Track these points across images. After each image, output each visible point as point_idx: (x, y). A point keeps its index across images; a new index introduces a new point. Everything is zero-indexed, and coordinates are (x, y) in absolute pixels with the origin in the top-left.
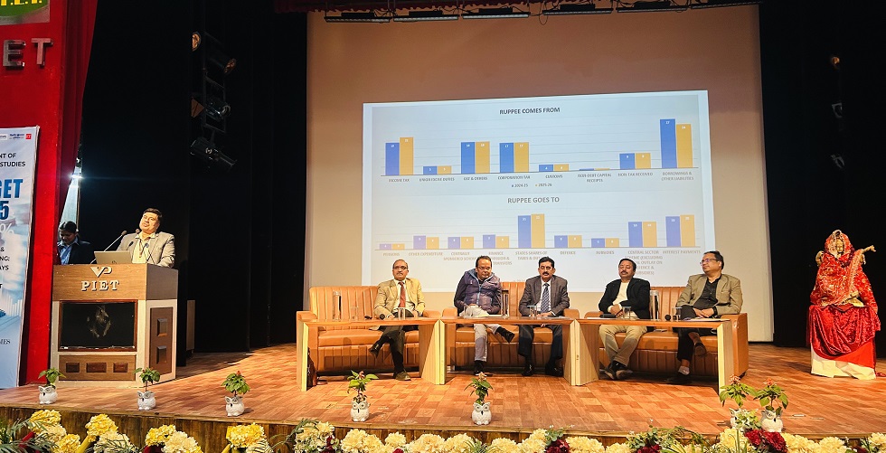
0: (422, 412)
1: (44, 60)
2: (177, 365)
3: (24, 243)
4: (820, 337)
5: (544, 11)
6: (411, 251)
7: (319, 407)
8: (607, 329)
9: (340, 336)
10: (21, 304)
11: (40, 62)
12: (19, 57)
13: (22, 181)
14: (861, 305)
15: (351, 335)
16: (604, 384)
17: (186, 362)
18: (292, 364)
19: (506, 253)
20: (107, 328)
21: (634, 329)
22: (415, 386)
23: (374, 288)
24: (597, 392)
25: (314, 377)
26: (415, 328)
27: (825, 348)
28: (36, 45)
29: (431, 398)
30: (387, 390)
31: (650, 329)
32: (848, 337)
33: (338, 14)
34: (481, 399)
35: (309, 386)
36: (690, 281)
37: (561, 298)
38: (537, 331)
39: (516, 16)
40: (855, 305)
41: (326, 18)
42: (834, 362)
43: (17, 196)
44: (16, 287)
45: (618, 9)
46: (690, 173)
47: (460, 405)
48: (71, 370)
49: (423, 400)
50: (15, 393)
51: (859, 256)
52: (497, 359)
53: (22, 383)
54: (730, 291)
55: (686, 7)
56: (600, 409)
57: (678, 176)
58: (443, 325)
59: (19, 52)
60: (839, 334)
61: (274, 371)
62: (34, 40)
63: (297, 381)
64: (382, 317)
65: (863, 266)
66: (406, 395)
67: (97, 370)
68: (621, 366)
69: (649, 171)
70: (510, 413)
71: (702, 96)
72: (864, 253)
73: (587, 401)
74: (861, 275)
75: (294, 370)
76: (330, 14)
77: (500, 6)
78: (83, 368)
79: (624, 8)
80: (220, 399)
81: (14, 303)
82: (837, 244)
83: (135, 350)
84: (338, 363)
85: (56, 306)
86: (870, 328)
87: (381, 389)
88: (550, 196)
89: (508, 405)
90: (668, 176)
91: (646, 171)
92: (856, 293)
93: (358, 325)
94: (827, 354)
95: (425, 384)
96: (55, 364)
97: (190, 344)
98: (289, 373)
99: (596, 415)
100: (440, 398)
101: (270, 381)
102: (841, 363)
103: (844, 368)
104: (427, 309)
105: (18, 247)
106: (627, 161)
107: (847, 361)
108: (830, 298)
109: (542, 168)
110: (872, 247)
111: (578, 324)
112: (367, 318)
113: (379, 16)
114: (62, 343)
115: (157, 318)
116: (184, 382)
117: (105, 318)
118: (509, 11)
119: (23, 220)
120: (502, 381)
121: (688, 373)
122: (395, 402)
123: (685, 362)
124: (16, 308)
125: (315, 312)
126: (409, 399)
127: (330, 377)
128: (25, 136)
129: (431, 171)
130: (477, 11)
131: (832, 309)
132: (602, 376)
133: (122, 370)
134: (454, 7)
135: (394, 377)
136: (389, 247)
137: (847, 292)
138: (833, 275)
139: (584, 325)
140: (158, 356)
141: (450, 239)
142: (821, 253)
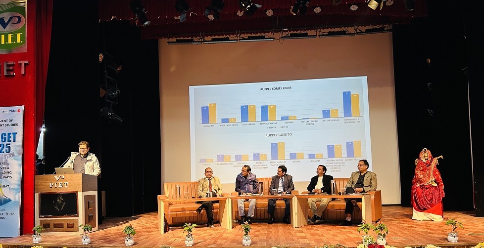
0: (219, 242)
1: (25, 72)
2: (99, 224)
3: (19, 165)
4: (416, 201)
5: (282, 37)
6: (216, 163)
7: (170, 241)
8: (311, 200)
9: (180, 207)
10: (19, 195)
11: (23, 72)
12: (12, 71)
13: (16, 133)
14: (436, 185)
15: (186, 206)
16: (310, 226)
17: (103, 222)
18: (156, 222)
19: (265, 162)
20: (63, 206)
21: (325, 200)
22: (217, 230)
23: (196, 183)
24: (305, 230)
25: (167, 227)
26: (217, 202)
27: (419, 206)
28: (21, 64)
29: (224, 235)
30: (203, 232)
31: (333, 199)
32: (429, 200)
33: (174, 40)
34: (246, 234)
35: (165, 232)
36: (352, 175)
37: (289, 185)
38: (277, 202)
39: (267, 40)
40: (433, 185)
41: (168, 42)
42: (423, 213)
43: (14, 141)
44: (16, 187)
45: (320, 35)
46: (358, 119)
47: (238, 238)
48: (46, 227)
49: (221, 236)
50: (19, 239)
51: (436, 160)
52: (259, 216)
53: (21, 234)
54: (371, 179)
55: (354, 34)
56: (305, 238)
57: (352, 121)
58: (230, 200)
59: (11, 68)
60: (425, 199)
61: (147, 225)
62: (20, 62)
63: (159, 229)
64: (200, 197)
65: (437, 166)
66: (212, 234)
67: (59, 226)
68: (317, 218)
69: (338, 119)
70: (261, 240)
71: (364, 79)
72: (438, 159)
73: (299, 234)
74: (435, 170)
75: (157, 224)
76: (171, 40)
77: (259, 34)
78: (52, 226)
79: (323, 35)
80: (121, 239)
81: (15, 195)
82: (425, 155)
83: (78, 216)
84: (179, 221)
85: (37, 196)
86: (440, 196)
87: (201, 232)
88: (287, 133)
89: (261, 237)
90: (347, 121)
91: (336, 119)
92: (434, 179)
93: (189, 201)
94: (420, 209)
95: (222, 229)
96: (38, 224)
97: (104, 214)
98: (154, 226)
99: (301, 241)
100: (228, 235)
101: (145, 230)
102: (426, 214)
103: (427, 216)
104: (223, 192)
105: (15, 167)
106: (326, 114)
107: (429, 212)
108: (421, 182)
109: (283, 118)
110: (442, 156)
111: (296, 198)
112: (193, 197)
113: (196, 41)
114: (41, 214)
115: (88, 201)
116: (102, 232)
117: (62, 201)
118: (263, 37)
119: (18, 153)
120: (260, 227)
121: (350, 220)
122: (207, 238)
123: (349, 215)
124: (16, 197)
125: (167, 195)
126: (213, 236)
127: (175, 227)
128: (17, 111)
129: (225, 121)
130: (247, 38)
131: (422, 187)
132: (309, 223)
133: (72, 226)
134: (235, 35)
135: (208, 226)
136: (205, 161)
137: (429, 179)
138: (423, 170)
139: (299, 198)
140: (89, 219)
141: (236, 156)
142: (417, 159)
